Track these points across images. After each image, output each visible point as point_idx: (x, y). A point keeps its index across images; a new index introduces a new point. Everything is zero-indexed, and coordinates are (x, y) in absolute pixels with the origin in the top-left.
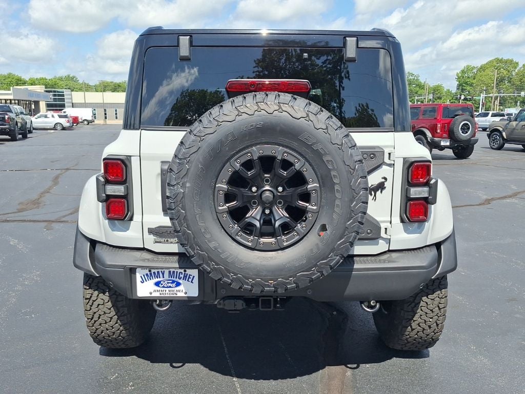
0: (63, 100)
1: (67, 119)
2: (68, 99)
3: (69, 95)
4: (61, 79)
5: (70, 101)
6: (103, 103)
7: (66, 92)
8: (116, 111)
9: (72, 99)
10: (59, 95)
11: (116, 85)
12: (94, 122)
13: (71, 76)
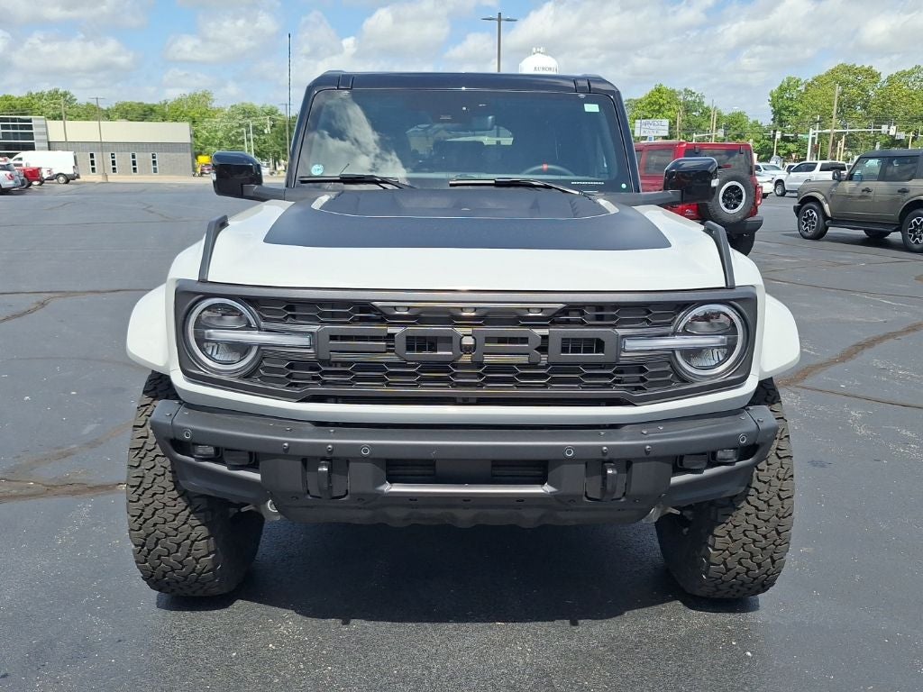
0: (31, 136)
1: (8, 173)
2: (40, 134)
3: (41, 126)
4: (40, 96)
5: (45, 137)
6: (101, 142)
7: (37, 121)
8: (133, 157)
9: (47, 133)
10: (22, 127)
11: (146, 109)
12: (78, 177)
13: (61, 91)
